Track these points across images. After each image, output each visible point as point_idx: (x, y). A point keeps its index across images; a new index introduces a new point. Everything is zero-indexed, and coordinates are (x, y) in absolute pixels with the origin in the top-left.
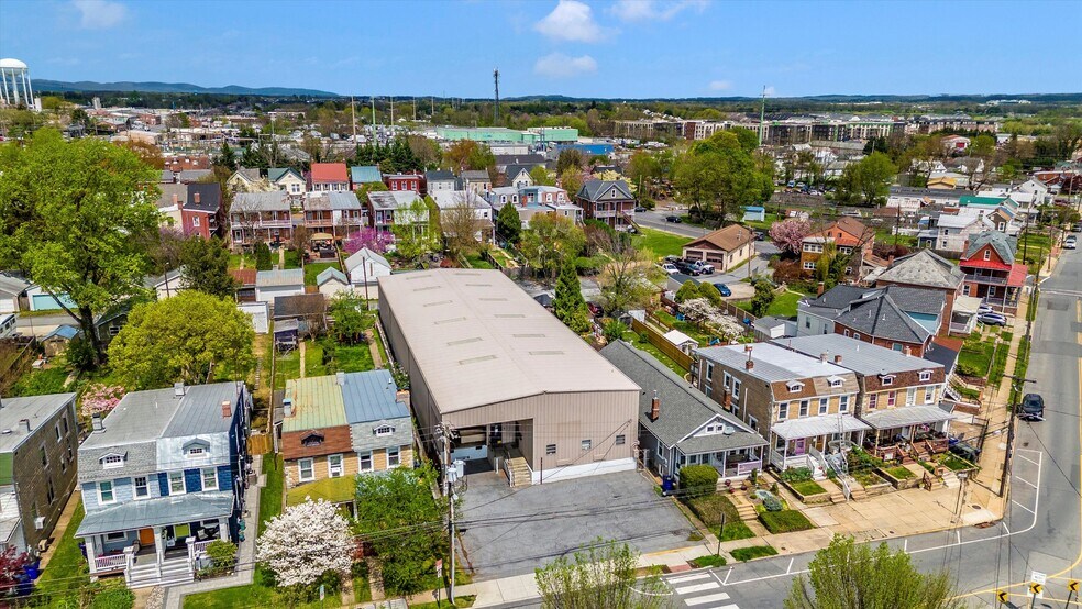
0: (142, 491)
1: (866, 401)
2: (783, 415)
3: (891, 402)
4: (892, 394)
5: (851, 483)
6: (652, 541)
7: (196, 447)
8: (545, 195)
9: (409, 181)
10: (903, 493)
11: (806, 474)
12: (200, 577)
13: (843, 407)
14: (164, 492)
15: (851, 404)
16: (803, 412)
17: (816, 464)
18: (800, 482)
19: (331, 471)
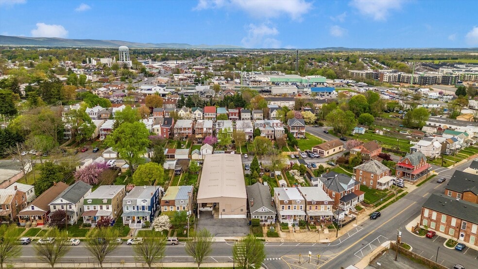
0: (134, 209)
1: (308, 207)
2: (283, 209)
3: (316, 209)
4: (316, 207)
5: (298, 228)
6: (238, 234)
7: (145, 201)
8: (273, 124)
9: (235, 113)
10: (310, 233)
11: (287, 224)
12: (143, 228)
13: (301, 209)
14: (138, 210)
15: (303, 208)
16: (289, 209)
17: (290, 223)
18: (285, 226)
19: (171, 209)
